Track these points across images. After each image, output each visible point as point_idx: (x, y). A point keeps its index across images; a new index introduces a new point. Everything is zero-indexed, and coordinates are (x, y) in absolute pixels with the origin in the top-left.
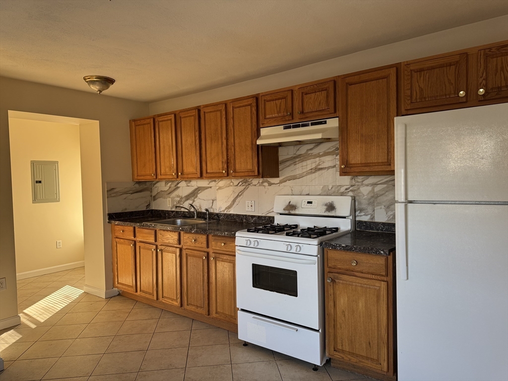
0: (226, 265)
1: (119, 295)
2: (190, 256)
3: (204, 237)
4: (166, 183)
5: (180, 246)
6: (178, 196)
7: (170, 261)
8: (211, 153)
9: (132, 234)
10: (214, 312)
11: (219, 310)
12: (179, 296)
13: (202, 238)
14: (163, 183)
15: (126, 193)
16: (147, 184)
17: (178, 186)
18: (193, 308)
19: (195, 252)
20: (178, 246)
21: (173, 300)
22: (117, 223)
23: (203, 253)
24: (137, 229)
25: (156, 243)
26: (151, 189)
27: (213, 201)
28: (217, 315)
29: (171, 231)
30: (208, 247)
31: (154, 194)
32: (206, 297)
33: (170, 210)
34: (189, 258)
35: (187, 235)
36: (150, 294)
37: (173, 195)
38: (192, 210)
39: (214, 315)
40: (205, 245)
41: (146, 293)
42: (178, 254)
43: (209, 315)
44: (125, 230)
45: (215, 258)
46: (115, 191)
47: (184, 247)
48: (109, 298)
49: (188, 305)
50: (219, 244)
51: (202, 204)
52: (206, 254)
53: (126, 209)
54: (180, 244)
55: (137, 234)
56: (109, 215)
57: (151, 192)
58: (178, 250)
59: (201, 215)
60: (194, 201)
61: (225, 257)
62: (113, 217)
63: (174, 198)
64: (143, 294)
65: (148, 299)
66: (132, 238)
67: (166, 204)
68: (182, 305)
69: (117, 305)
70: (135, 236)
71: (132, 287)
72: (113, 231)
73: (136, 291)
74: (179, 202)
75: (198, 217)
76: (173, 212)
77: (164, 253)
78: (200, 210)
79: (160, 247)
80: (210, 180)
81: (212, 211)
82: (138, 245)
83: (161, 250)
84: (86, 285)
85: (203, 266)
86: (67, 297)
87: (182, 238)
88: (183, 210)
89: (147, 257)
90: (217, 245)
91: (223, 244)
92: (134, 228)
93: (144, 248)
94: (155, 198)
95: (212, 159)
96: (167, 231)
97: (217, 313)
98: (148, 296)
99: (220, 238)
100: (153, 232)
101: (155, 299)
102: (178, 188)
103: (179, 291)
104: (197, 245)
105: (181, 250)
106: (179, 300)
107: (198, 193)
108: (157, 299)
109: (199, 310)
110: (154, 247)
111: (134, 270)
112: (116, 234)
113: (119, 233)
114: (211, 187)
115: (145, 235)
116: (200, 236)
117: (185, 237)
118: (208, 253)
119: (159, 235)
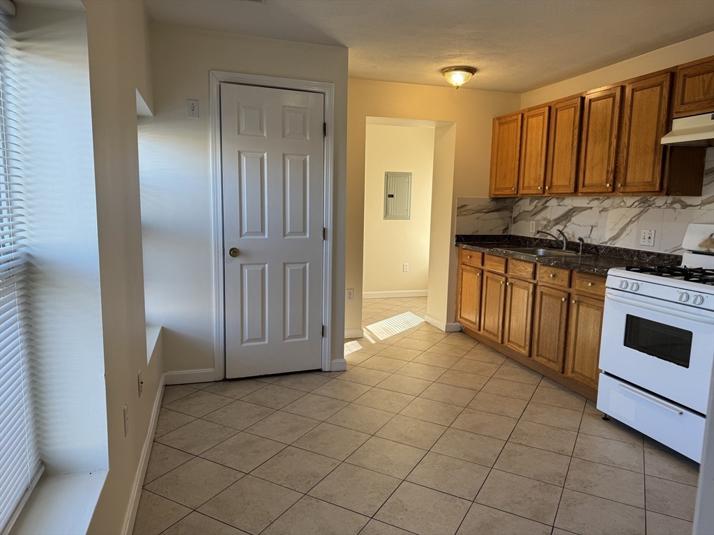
0: (592, 311)
1: (461, 331)
2: (546, 294)
3: (566, 273)
4: (531, 201)
5: (535, 282)
6: (545, 219)
7: (521, 298)
8: (593, 159)
9: (480, 261)
10: (570, 370)
11: (576, 369)
12: (528, 343)
13: (564, 274)
14: (527, 201)
15: (479, 211)
16: (508, 201)
17: (547, 205)
18: (543, 361)
19: (553, 291)
20: (532, 281)
21: (520, 346)
22: (464, 246)
23: (563, 294)
24: (486, 256)
25: (507, 275)
26: (512, 208)
27: (592, 227)
28: (574, 375)
29: (525, 261)
30: (570, 286)
31: (514, 215)
32: (562, 350)
33: (532, 237)
34: (544, 297)
35: (545, 268)
36: (494, 335)
37: (539, 217)
38: (561, 238)
39: (569, 374)
40: (566, 283)
41: (490, 333)
42: (531, 291)
43: (563, 372)
44: (473, 256)
45: (578, 303)
46: (467, 208)
47: (539, 284)
48: (449, 332)
49: (537, 356)
50: (585, 283)
51: (576, 230)
52: (566, 295)
53: (477, 231)
54: (534, 278)
55: (486, 262)
56: (457, 236)
57: (511, 212)
58: (531, 286)
59: (572, 246)
60: (565, 226)
61: (591, 302)
62: (461, 240)
63: (539, 221)
64: (487, 334)
65: (492, 341)
66: (480, 266)
67: (528, 229)
68: (530, 355)
69: (458, 341)
70: (483, 264)
71: (475, 323)
72: (460, 256)
73: (480, 330)
74: (545, 227)
75: (568, 248)
76: (536, 239)
77: (514, 288)
78: (572, 240)
79: (510, 280)
80: (591, 198)
81: (589, 242)
82: (486, 274)
83: (512, 284)
84: (429, 315)
85: (561, 310)
86: (407, 322)
87: (538, 272)
88: (549, 238)
89: (494, 290)
90: (583, 285)
91: (590, 284)
92: (483, 254)
93: (492, 279)
94: (515, 221)
95: (593, 168)
96: (521, 260)
97: (573, 372)
98: (491, 337)
99: (586, 276)
100: (504, 260)
101: (500, 341)
102: (546, 207)
103: (528, 337)
104: (556, 282)
105: (535, 286)
106: (527, 348)
107: (572, 216)
108: (502, 342)
109: (551, 365)
110: (504, 279)
111: (478, 304)
112: (463, 260)
113: (466, 259)
114: (591, 208)
115: (494, 264)
116: (561, 271)
117: (542, 270)
118: (569, 295)
119: (510, 265)
